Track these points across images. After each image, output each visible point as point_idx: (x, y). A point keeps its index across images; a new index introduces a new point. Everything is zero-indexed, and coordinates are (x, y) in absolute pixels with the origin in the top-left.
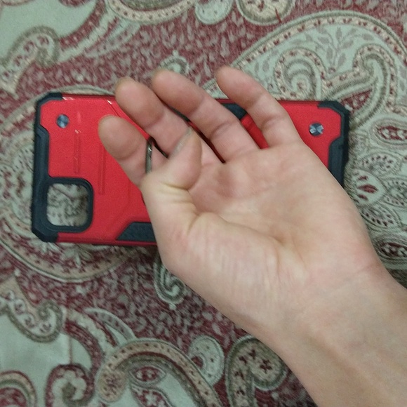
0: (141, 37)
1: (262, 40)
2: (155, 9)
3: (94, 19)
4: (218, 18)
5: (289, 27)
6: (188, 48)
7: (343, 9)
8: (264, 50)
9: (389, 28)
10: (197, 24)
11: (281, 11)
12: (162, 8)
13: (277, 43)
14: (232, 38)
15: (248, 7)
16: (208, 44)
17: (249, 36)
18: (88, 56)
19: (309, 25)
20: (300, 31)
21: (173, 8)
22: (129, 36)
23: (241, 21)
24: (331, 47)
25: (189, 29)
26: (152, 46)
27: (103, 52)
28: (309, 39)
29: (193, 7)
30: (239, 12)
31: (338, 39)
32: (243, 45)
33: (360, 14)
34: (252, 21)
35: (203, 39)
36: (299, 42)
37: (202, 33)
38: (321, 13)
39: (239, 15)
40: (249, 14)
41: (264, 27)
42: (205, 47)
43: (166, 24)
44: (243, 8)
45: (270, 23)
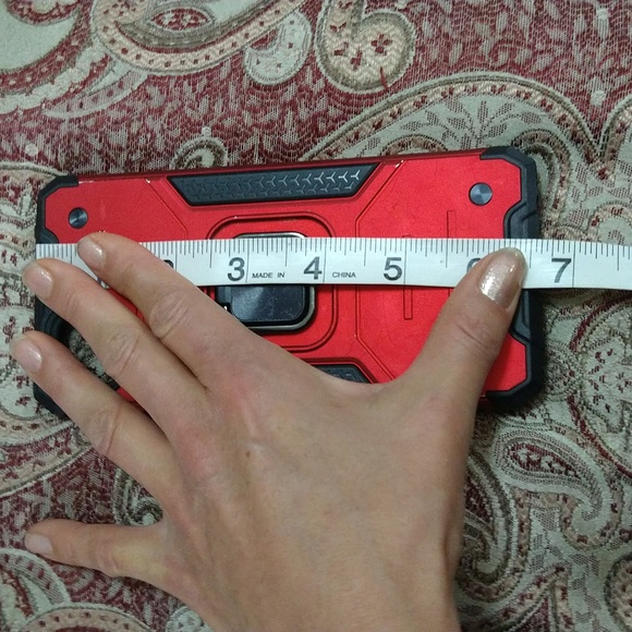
0: (148, 97)
1: (355, 119)
2: (177, 51)
3: (67, 50)
4: (282, 75)
5: (401, 99)
6: (228, 123)
7: (493, 69)
8: (357, 137)
9: (567, 100)
10: (245, 84)
11: (388, 70)
12: (188, 50)
13: (378, 126)
14: (304, 113)
15: (334, 61)
16: (264, 120)
17: (333, 112)
18: (50, 114)
19: (434, 96)
20: (418, 105)
21: (206, 51)
22: (127, 92)
23: (321, 83)
24: (470, 135)
25: (232, 90)
26: (166, 114)
27: (77, 113)
28: (434, 119)
29: (242, 52)
30: (318, 70)
31: (482, 121)
32: (322, 126)
33: (520, 78)
34: (339, 87)
35: (253, 111)
36: (415, 125)
37: (253, 100)
38: (455, 76)
39: (317, 74)
40: (335, 73)
41: (359, 98)
42: (255, 125)
43: (192, 78)
44: (325, 61)
45: (369, 92)
